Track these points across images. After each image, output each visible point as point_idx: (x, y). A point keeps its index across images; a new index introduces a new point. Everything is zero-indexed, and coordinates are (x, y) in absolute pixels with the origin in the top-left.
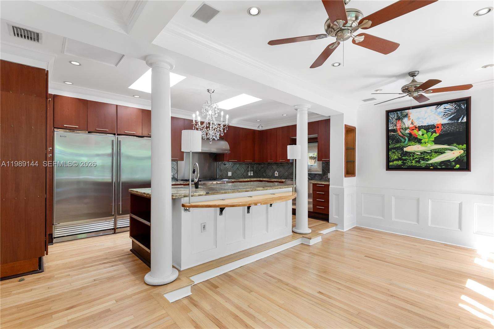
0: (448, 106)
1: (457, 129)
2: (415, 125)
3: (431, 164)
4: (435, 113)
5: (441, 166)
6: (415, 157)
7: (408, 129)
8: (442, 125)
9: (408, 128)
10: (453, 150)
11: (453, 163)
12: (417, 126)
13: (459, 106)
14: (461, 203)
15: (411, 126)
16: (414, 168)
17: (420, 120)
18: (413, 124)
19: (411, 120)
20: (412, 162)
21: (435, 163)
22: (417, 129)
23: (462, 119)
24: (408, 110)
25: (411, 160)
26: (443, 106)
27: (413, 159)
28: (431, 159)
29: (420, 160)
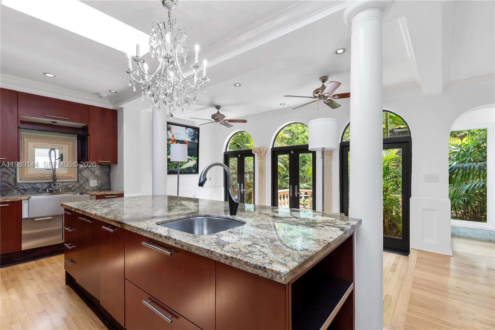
0: (191, 130)
1: (194, 146)
2: (175, 138)
3: (182, 169)
4: (185, 133)
5: (187, 171)
6: (174, 164)
7: (170, 141)
8: (188, 142)
9: (170, 139)
10: (192, 160)
11: (192, 169)
12: (176, 139)
13: (195, 131)
14: (195, 195)
15: (172, 138)
16: (173, 172)
17: (178, 135)
18: (173, 137)
19: (172, 134)
20: (172, 168)
21: (185, 168)
22: (176, 142)
23: (196, 141)
24: (170, 125)
25: (172, 166)
26: (189, 129)
27: (173, 165)
28: (182, 166)
29: (177, 166)
